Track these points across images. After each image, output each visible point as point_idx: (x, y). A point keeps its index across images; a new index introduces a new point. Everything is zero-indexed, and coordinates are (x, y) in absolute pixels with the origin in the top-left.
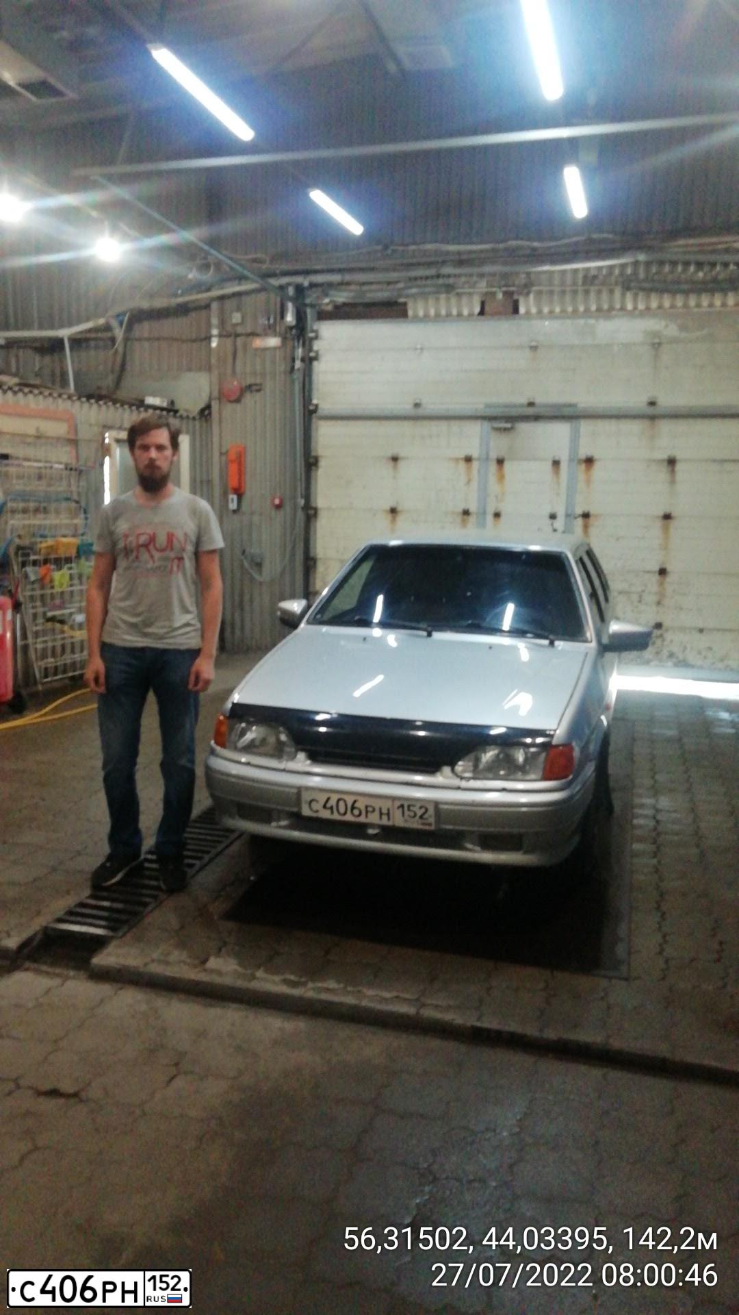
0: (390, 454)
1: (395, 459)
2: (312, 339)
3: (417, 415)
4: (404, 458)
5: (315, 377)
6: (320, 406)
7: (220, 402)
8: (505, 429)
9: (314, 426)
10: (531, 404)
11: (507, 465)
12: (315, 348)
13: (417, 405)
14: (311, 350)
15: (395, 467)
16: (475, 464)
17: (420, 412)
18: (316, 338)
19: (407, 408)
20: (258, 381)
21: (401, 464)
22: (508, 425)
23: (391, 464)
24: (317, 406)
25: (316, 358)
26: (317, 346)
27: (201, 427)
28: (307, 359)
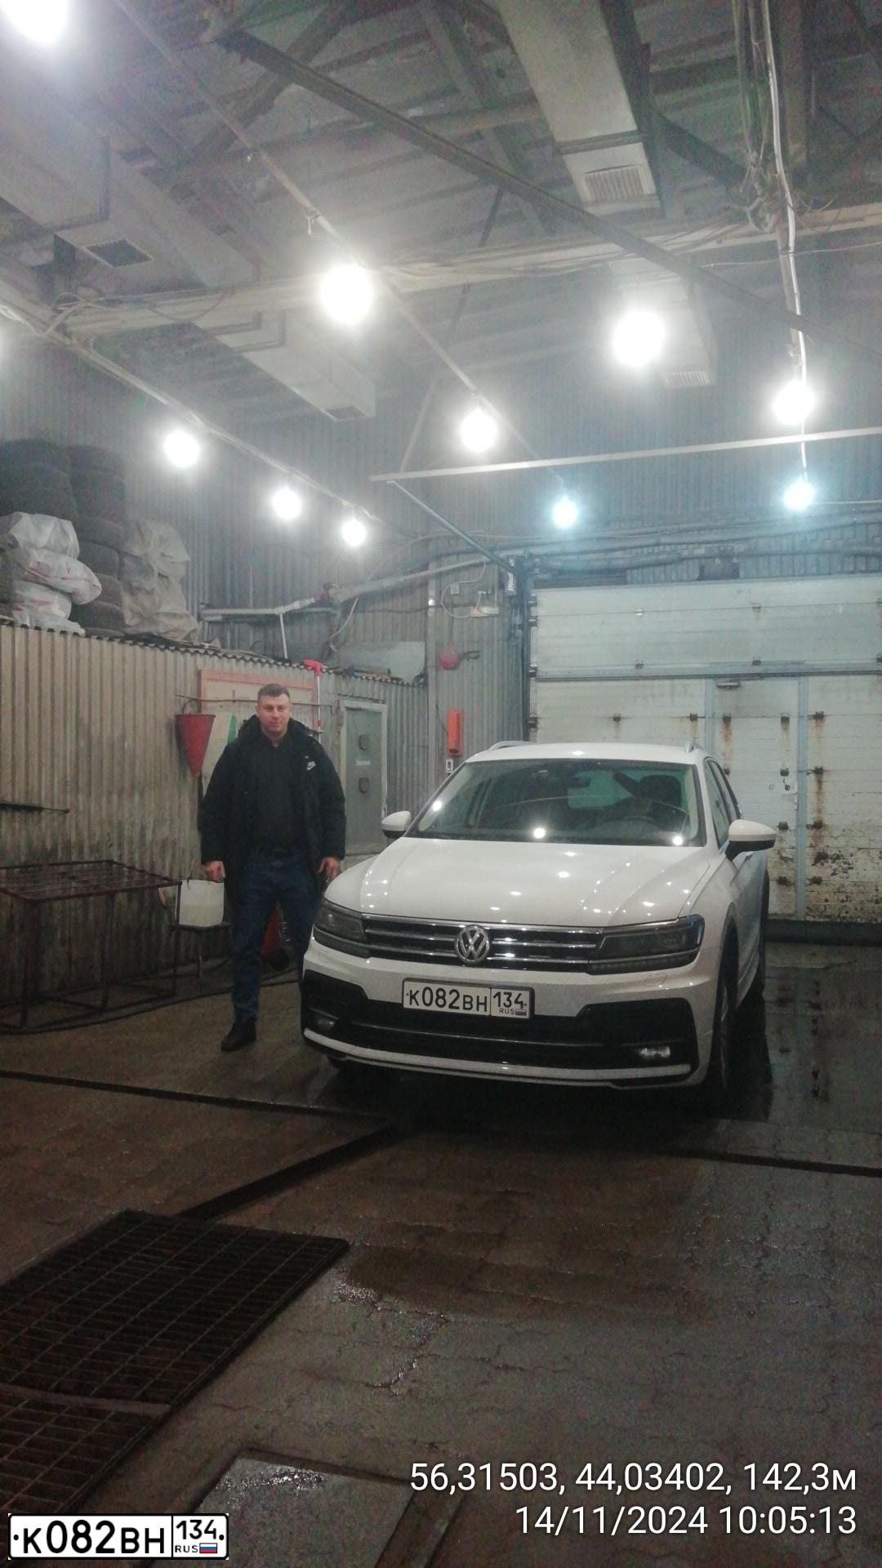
0: (612, 714)
1: (617, 719)
2: (529, 607)
3: (639, 675)
4: (624, 718)
5: (533, 642)
6: (539, 669)
7: (437, 670)
8: (731, 687)
9: (532, 689)
10: (756, 663)
11: (733, 723)
12: (534, 614)
13: (639, 666)
14: (530, 617)
15: (617, 727)
16: (701, 722)
17: (643, 672)
18: (536, 605)
19: (629, 669)
20: (476, 649)
21: (623, 723)
22: (736, 684)
23: (613, 724)
24: (536, 669)
25: (535, 624)
26: (534, 611)
27: (419, 692)
28: (526, 627)
